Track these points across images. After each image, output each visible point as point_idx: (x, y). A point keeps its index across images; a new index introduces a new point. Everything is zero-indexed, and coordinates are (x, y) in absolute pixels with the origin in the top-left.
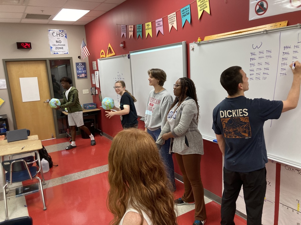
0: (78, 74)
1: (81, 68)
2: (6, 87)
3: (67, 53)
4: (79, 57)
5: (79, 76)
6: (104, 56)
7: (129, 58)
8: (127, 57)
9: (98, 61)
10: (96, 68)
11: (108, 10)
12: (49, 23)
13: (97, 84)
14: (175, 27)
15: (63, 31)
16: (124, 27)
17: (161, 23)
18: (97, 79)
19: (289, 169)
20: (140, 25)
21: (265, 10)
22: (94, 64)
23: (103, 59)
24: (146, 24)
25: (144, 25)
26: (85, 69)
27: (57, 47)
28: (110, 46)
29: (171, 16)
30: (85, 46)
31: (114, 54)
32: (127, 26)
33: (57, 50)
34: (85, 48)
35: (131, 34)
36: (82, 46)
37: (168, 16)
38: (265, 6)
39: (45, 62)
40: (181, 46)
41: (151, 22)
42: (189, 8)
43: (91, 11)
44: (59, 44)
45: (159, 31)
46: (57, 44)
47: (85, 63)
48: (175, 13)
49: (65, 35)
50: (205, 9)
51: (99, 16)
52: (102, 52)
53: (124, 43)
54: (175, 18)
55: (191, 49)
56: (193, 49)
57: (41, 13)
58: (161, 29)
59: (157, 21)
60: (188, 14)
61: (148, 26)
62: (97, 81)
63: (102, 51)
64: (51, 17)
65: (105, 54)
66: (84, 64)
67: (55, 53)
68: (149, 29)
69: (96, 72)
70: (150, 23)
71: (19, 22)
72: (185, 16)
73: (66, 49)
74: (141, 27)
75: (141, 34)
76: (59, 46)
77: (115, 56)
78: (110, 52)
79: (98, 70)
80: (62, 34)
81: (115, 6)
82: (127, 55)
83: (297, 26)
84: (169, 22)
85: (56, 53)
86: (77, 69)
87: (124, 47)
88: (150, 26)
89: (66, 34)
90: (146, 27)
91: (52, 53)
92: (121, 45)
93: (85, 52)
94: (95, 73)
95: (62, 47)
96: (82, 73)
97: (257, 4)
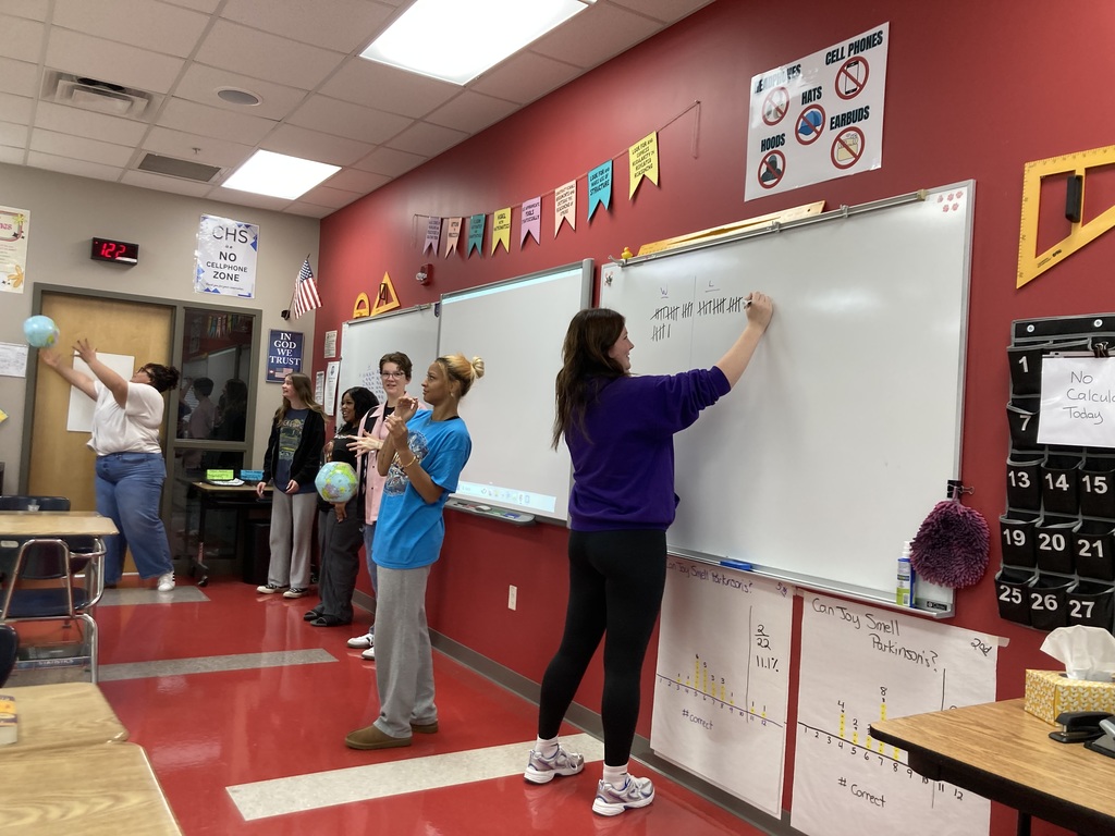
0: (271, 366)
1: (284, 349)
2: (22, 372)
3: (249, 296)
4: (286, 314)
5: (274, 374)
6: (365, 312)
7: (437, 313)
8: (432, 312)
9: (343, 330)
10: (334, 352)
11: (395, 175)
12: (210, 197)
13: (330, 403)
14: (572, 221)
15: (247, 226)
16: (436, 223)
17: (537, 211)
18: (330, 389)
19: (823, 609)
20: (479, 218)
21: (779, 174)
22: (331, 339)
23: (362, 320)
24: (497, 214)
25: (490, 217)
26: (297, 353)
27: (220, 271)
28: (386, 280)
29: (562, 191)
30: (310, 279)
31: (395, 303)
32: (445, 221)
33: (218, 282)
34: (308, 282)
35: (453, 242)
36: (299, 277)
37: (557, 191)
38: (780, 166)
39: (169, 312)
40: (579, 271)
41: (509, 210)
42: (608, 170)
43: (344, 168)
44: (228, 262)
45: (529, 232)
46: (223, 262)
47: (301, 334)
48: (574, 182)
49: (251, 240)
50: (646, 173)
51: (370, 190)
52: (361, 301)
53: (430, 270)
54: (574, 195)
55: (604, 279)
56: (610, 280)
57: (190, 157)
58: (534, 227)
59: (525, 205)
60: (606, 184)
61: (502, 219)
62: (331, 394)
63: (363, 297)
64: (217, 176)
65: (367, 306)
66: (297, 337)
67: (208, 290)
68: (502, 228)
69: (331, 364)
70: (507, 212)
71: (115, 180)
72: (596, 190)
73: (247, 283)
74: (483, 222)
75: (479, 242)
76: (226, 271)
77: (398, 312)
78: (385, 297)
79: (338, 358)
80: (243, 233)
81: (420, 161)
82: (433, 304)
83: (842, 212)
84: (557, 207)
85: (212, 289)
86: (273, 351)
87: (428, 283)
88: (507, 221)
89: (256, 238)
90: (496, 223)
91: (198, 288)
92: (421, 276)
93: (306, 294)
94: (329, 370)
95: (234, 273)
96: (287, 366)
97: (764, 161)
